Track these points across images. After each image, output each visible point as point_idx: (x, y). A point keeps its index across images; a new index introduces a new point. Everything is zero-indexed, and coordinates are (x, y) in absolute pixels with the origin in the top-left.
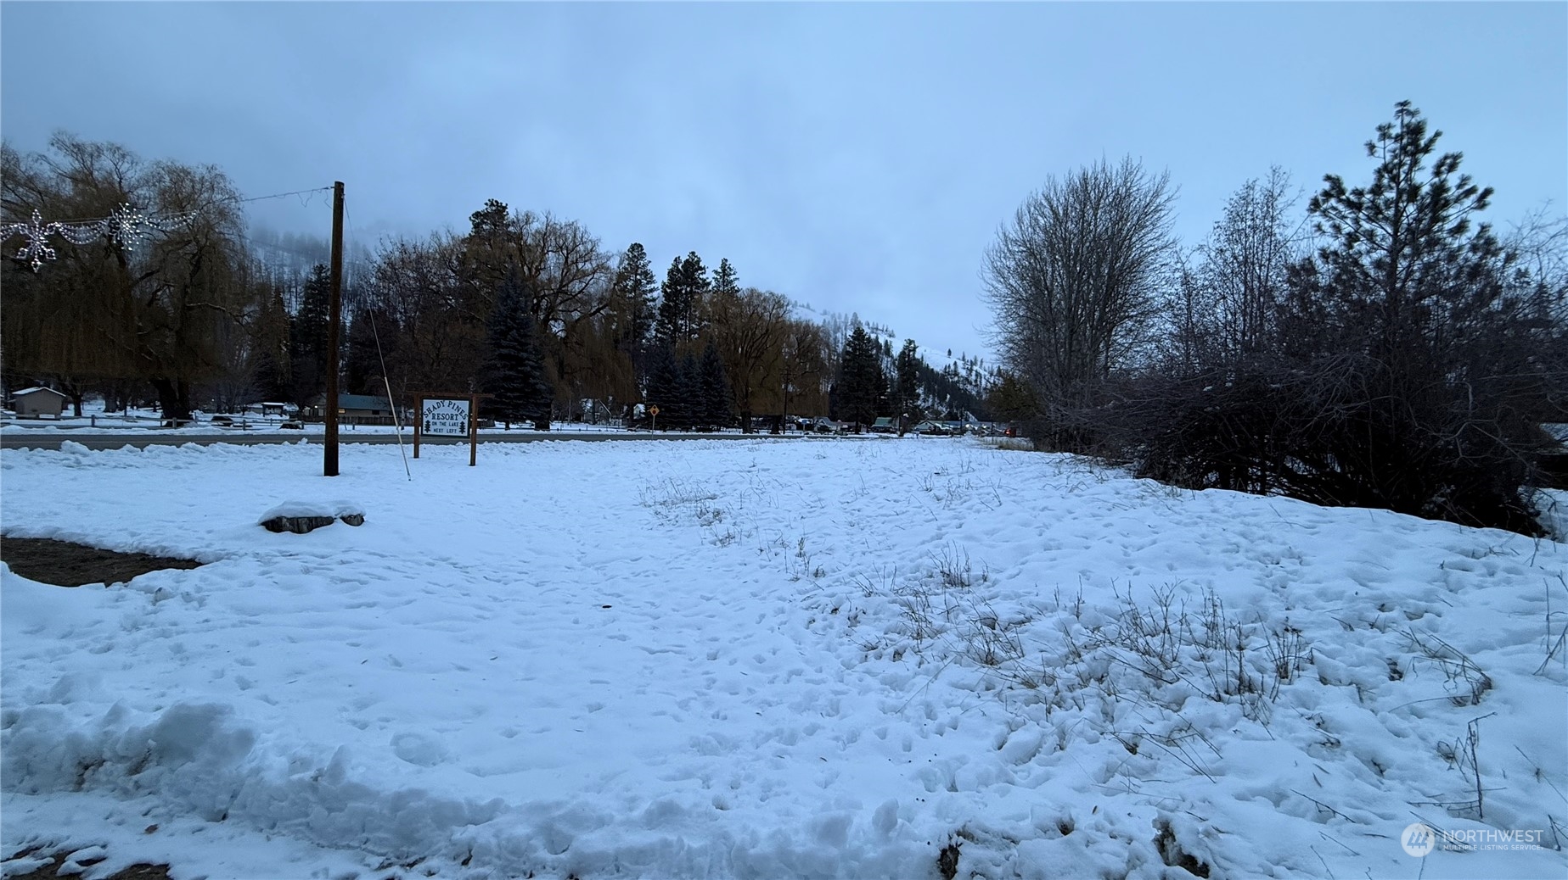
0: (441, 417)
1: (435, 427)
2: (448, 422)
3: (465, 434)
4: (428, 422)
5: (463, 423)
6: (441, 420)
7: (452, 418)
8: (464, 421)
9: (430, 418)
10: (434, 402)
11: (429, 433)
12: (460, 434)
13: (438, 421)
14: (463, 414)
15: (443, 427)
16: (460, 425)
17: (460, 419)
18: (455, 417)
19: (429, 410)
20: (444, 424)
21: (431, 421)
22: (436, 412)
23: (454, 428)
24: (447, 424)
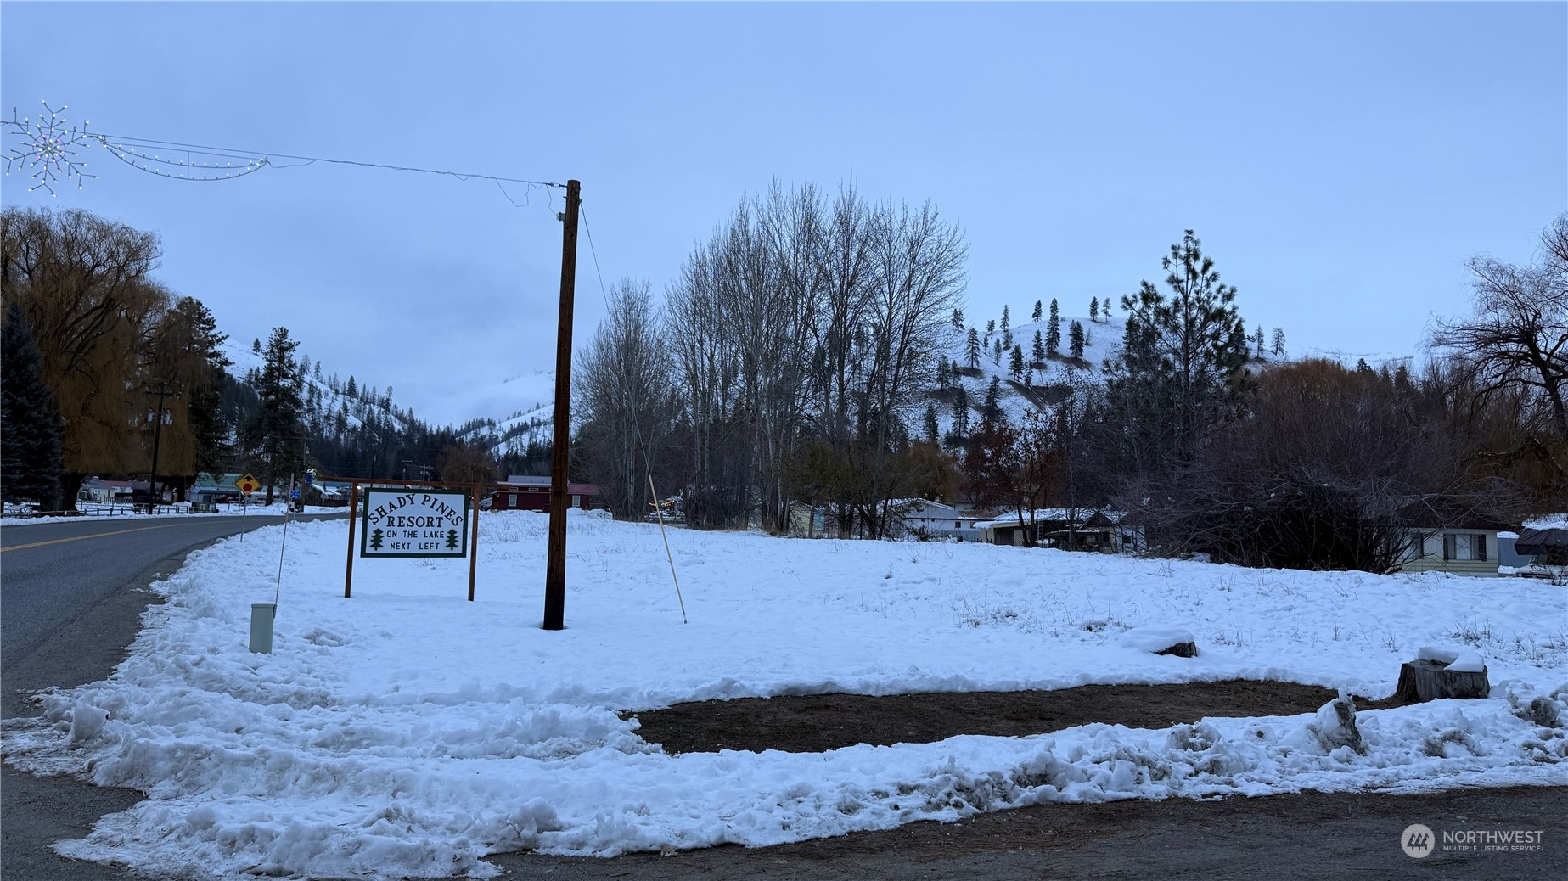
0: (406, 522)
1: (394, 540)
2: (420, 531)
3: (458, 550)
4: (378, 532)
5: (452, 532)
6: (406, 528)
7: (430, 524)
8: (455, 528)
9: (382, 524)
10: (393, 498)
11: (380, 551)
12: (448, 551)
13: (400, 531)
14: (454, 517)
15: (410, 540)
16: (446, 535)
17: (447, 526)
18: (435, 523)
19: (381, 511)
20: (413, 534)
21: (385, 530)
22: (395, 514)
23: (434, 540)
24: (420, 534)
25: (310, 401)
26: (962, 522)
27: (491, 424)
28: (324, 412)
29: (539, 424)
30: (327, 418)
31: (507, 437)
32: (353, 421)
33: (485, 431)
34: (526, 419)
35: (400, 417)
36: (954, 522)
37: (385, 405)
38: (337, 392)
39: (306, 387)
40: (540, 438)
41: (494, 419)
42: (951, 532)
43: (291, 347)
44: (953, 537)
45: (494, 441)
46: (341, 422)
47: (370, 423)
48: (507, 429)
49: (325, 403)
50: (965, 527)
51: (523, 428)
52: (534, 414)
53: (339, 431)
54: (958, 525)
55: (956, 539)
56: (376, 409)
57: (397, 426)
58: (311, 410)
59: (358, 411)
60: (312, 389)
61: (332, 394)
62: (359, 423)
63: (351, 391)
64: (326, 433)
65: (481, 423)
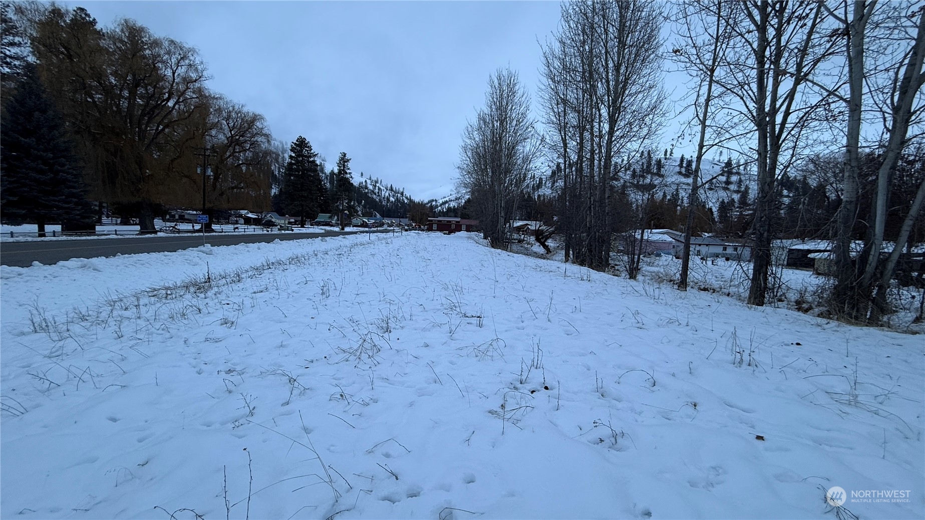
25: (378, 193)
26: (728, 247)
27: (436, 201)
28: (383, 196)
29: (451, 201)
30: (384, 198)
31: (441, 205)
32: (392, 199)
33: (434, 203)
34: (447, 199)
35: (407, 198)
36: (722, 247)
37: (402, 194)
38: (387, 190)
39: (377, 188)
40: (451, 205)
41: (437, 199)
42: (719, 254)
43: (348, 161)
44: (722, 257)
45: (437, 206)
46: (388, 199)
47: (397, 200)
48: (441, 202)
49: (383, 193)
50: (730, 251)
51: (446, 202)
52: (450, 197)
53: (388, 202)
54: (725, 249)
55: (724, 259)
56: (399, 195)
57: (406, 201)
58: (379, 196)
59: (393, 196)
60: (379, 189)
61: (385, 190)
62: (394, 200)
63: (392, 189)
64: (383, 203)
65: (433, 201)
